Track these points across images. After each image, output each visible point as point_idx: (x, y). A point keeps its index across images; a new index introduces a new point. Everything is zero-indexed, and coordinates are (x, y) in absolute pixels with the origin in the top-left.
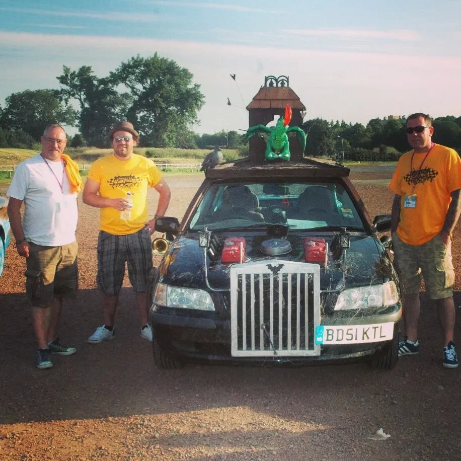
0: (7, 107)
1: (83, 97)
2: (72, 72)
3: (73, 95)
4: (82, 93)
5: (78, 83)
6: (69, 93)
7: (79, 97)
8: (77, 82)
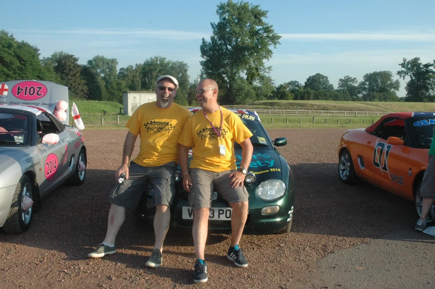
0: (364, 81)
1: (412, 75)
2: (408, 61)
4: (412, 72)
5: (410, 67)
6: (405, 72)
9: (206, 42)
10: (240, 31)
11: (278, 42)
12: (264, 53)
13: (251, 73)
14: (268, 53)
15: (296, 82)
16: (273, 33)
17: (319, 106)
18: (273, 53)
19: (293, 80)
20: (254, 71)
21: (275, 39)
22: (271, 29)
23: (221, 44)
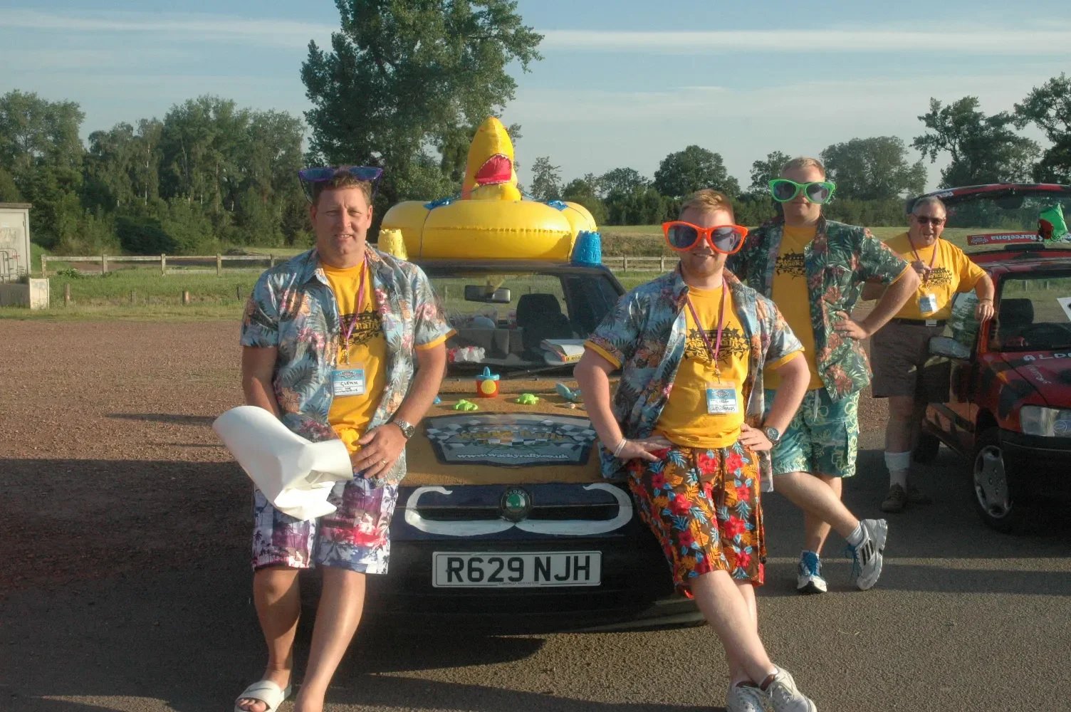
1: (957, 147)
2: (945, 107)
3: (943, 145)
4: (957, 140)
5: (950, 125)
6: (937, 140)
7: (952, 147)
8: (949, 123)
9: (322, 52)
10: (417, 18)
11: (535, 54)
12: (490, 86)
13: (452, 148)
14: (502, 87)
15: (628, 171)
16: (517, 27)
17: (639, 242)
18: (515, 86)
19: (621, 168)
20: (464, 140)
21: (523, 43)
22: (513, 13)
23: (364, 60)
